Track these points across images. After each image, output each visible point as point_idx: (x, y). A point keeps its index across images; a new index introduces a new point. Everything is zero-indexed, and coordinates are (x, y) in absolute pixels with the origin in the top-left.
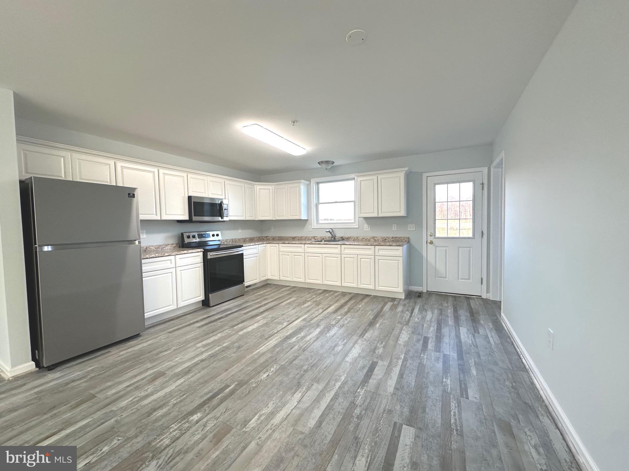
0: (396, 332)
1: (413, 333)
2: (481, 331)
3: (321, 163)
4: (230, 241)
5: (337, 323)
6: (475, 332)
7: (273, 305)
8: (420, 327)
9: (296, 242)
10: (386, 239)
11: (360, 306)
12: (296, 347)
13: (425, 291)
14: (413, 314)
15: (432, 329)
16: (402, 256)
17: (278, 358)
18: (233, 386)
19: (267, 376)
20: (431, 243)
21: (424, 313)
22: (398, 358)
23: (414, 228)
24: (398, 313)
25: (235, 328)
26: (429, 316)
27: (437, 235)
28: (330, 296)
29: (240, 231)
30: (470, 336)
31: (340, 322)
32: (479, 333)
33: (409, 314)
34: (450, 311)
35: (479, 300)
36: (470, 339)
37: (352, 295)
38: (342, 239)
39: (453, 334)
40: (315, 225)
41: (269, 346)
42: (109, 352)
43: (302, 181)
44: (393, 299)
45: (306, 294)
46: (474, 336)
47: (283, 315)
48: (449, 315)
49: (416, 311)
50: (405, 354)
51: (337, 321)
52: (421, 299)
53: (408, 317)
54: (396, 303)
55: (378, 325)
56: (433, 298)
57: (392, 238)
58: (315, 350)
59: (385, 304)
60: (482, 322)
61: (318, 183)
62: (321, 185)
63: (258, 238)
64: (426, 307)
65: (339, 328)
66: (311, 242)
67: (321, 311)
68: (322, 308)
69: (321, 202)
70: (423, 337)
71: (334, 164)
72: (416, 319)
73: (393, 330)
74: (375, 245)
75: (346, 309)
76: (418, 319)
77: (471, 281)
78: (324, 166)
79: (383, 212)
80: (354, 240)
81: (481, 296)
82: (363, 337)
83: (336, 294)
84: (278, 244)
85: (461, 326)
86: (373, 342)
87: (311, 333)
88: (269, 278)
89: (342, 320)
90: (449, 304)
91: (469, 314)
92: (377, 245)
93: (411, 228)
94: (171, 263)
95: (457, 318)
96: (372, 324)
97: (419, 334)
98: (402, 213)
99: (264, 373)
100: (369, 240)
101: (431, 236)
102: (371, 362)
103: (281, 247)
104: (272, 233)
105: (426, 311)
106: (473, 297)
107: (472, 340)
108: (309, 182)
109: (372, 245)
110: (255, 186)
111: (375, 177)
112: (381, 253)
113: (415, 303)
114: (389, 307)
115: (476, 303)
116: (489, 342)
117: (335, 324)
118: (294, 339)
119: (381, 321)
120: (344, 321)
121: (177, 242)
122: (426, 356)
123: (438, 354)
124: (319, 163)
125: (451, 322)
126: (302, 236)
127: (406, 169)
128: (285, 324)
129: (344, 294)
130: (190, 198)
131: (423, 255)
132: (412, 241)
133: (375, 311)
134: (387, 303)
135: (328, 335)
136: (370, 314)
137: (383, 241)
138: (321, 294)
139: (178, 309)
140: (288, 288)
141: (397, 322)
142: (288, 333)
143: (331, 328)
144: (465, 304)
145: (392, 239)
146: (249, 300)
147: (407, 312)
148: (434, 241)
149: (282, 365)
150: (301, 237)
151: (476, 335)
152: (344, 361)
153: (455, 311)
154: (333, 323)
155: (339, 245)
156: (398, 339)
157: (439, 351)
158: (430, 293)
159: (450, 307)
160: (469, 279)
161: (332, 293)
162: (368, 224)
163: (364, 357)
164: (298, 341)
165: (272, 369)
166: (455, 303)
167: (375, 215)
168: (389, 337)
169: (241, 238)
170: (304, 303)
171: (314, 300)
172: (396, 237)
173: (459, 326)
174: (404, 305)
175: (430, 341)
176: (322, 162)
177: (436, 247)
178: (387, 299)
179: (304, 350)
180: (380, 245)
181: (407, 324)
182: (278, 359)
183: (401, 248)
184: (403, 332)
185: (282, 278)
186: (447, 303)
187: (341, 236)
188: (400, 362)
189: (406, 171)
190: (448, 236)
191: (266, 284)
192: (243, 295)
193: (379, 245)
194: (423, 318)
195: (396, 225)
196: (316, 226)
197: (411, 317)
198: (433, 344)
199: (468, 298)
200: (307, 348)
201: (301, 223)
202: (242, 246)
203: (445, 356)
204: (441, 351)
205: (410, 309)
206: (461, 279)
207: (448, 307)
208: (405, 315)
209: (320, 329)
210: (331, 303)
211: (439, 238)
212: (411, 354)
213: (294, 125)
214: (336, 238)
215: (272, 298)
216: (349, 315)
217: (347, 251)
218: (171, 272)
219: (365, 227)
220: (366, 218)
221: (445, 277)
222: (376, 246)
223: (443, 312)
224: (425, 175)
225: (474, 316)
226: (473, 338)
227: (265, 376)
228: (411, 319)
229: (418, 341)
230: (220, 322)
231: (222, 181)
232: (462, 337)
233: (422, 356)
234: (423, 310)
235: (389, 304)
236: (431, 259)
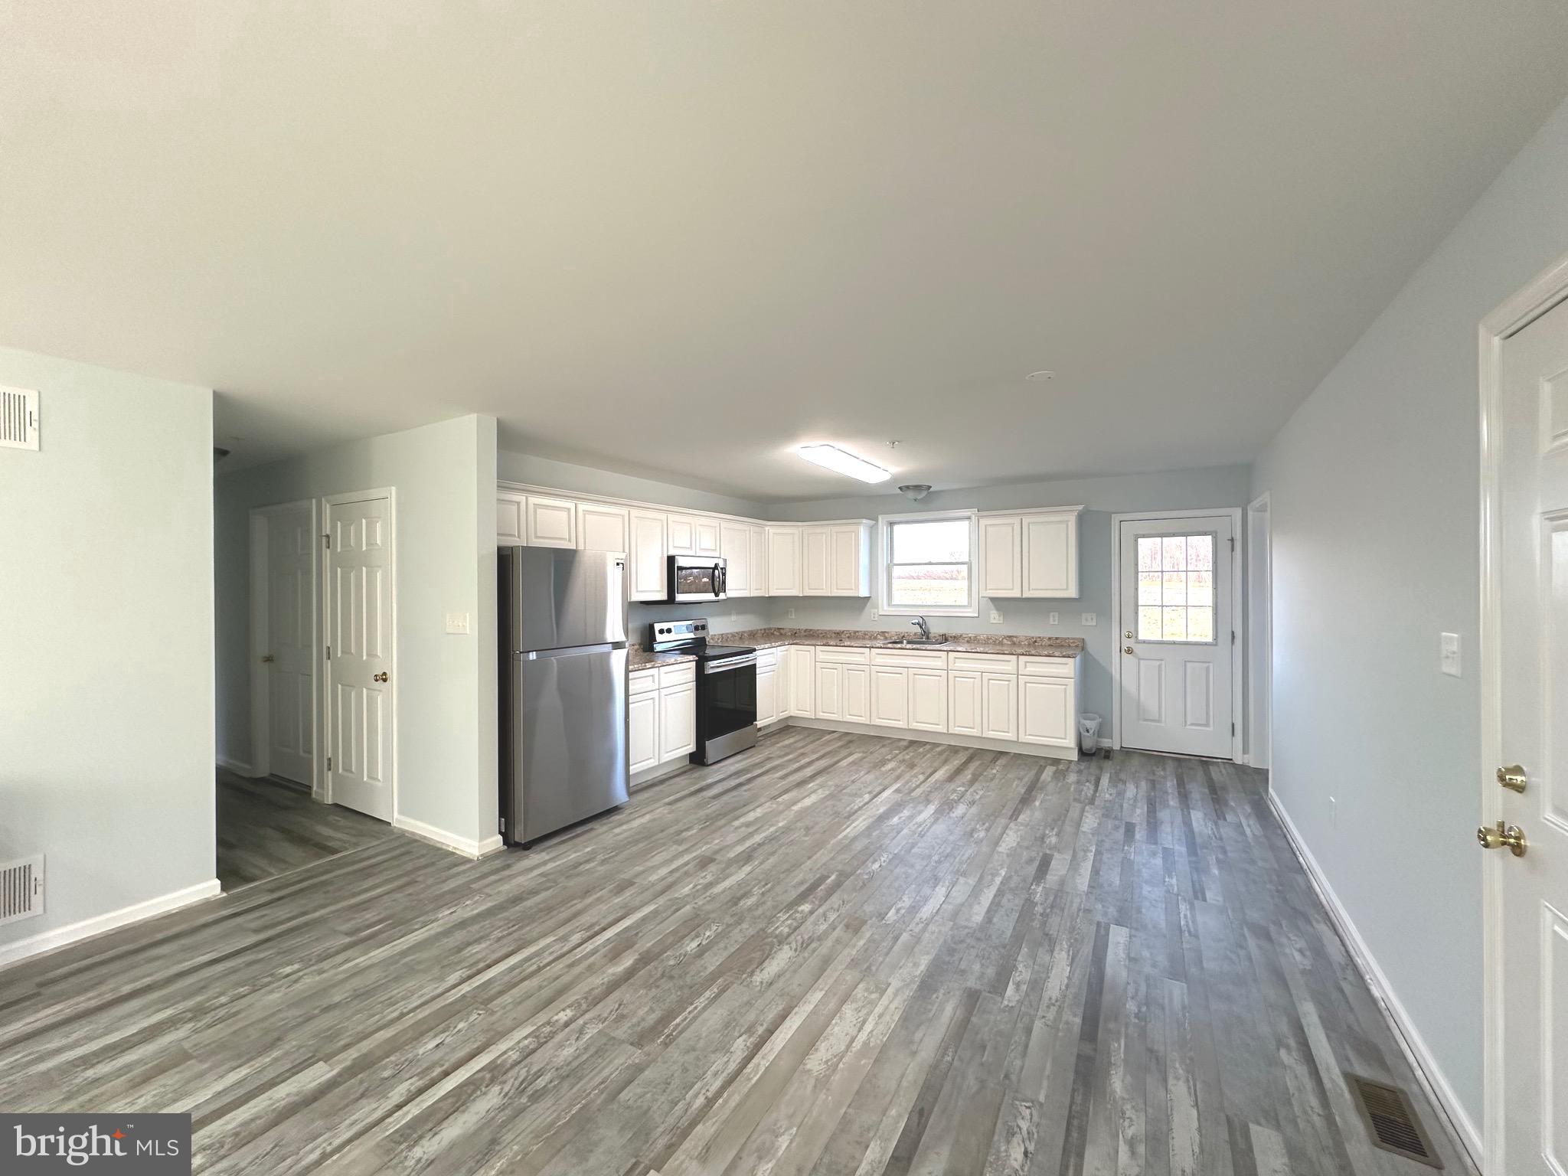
0: (1074, 813)
1: (1106, 816)
2: (1229, 818)
3: (904, 489)
4: (718, 639)
5: (961, 798)
6: (1219, 818)
7: (826, 764)
8: (1117, 807)
9: (852, 644)
10: (1035, 642)
11: (994, 771)
12: (905, 831)
13: (1117, 747)
14: (1100, 788)
15: (1138, 811)
16: (1073, 676)
17: (882, 845)
18: (833, 877)
19: (880, 866)
20: (1130, 651)
21: (1120, 786)
22: (1086, 851)
23: (1095, 620)
24: (1071, 784)
25: (780, 799)
26: (1131, 791)
27: (1141, 637)
28: (929, 751)
29: (734, 618)
30: (1210, 824)
31: (965, 797)
32: (1225, 819)
33: (1092, 787)
34: (1170, 784)
35: (1227, 766)
36: (1210, 828)
37: (971, 751)
38: (945, 639)
39: (1179, 820)
40: (884, 608)
41: (858, 828)
42: (592, 829)
43: (864, 521)
44: (1056, 762)
45: (878, 747)
46: (1216, 824)
47: (853, 782)
48: (1170, 791)
49: (1105, 781)
50: (1097, 845)
51: (959, 795)
52: (1110, 762)
53: (1092, 792)
54: (1061, 767)
55: (1037, 803)
56: (1135, 762)
57: (1050, 638)
59: (1042, 769)
60: (1232, 804)
61: (891, 524)
62: (896, 527)
63: (763, 632)
64: (1123, 776)
65: (967, 805)
66: (884, 644)
67: (921, 778)
68: (923, 773)
69: (895, 562)
70: (1124, 823)
71: (931, 490)
72: (1107, 796)
73: (1068, 811)
74: (1018, 655)
75: (968, 775)
76: (1111, 794)
77: (1211, 729)
78: (911, 495)
79: (1033, 589)
80: (968, 642)
81: (1231, 760)
82: (1016, 819)
83: (939, 749)
84: (815, 645)
85: (1193, 809)
86: (1037, 827)
88: (792, 714)
89: (968, 793)
90: (1168, 773)
91: (1207, 791)
92: (1023, 655)
93: (1089, 620)
94: (654, 682)
95: (1184, 797)
96: (1026, 800)
97: (1116, 818)
98: (1072, 592)
99: (873, 863)
100: (1001, 643)
101: (1129, 637)
102: (1041, 854)
103: (821, 653)
104: (792, 622)
105: (1124, 783)
106: (1215, 760)
107: (1212, 829)
108: (874, 522)
109: (1013, 654)
110: (767, 528)
111: (1016, 521)
112: (1031, 669)
113: (1101, 769)
114: (1051, 774)
115: (1221, 772)
116: (1243, 833)
117: (958, 800)
118: (895, 820)
119: (1040, 797)
120: (972, 795)
121: (640, 641)
122: (1132, 849)
123: (1153, 846)
124: (900, 488)
125: (1173, 802)
126: (858, 630)
127: (1080, 507)
128: (867, 797)
129: (955, 750)
130: (671, 560)
131: (1114, 673)
132: (1091, 647)
133: (1026, 779)
134: (1045, 767)
135: (952, 815)
136: (1017, 786)
137: (1029, 644)
138: (907, 748)
139: (660, 766)
140: (836, 735)
141: (1072, 798)
142: (881, 811)
143: (952, 804)
144: (1200, 774)
145: (1049, 643)
146: (770, 756)
147: (1087, 784)
148: (1136, 648)
149: (895, 854)
150: (855, 632)
151: (1220, 822)
152: (996, 851)
153: (1181, 784)
154: (954, 796)
155: (944, 651)
156: (1078, 825)
157: (1156, 843)
158: (1128, 753)
159: (1169, 778)
160: (1207, 725)
161: (928, 747)
162: (998, 609)
163: (1027, 848)
164: (904, 823)
165: (882, 858)
166: (1180, 770)
167: (1015, 593)
168: (1064, 822)
169: (736, 631)
170: (883, 762)
171: (900, 757)
172: (1057, 639)
173: (1188, 807)
174: (1080, 772)
175: (1137, 829)
176: (908, 487)
177: (1139, 659)
178: (1043, 761)
179: (921, 836)
180: (1029, 655)
181: (1092, 802)
183: (1070, 661)
184: (1086, 814)
185: (821, 715)
186: (1164, 769)
187: (942, 632)
188: (1091, 856)
189: (1080, 511)
190: (1164, 639)
191: (787, 727)
192: (754, 746)
193: (1026, 655)
194: (1121, 794)
195: (1057, 614)
196: (886, 611)
197: (1096, 791)
198: (1144, 833)
199: (1205, 762)
200: (926, 833)
201: (857, 604)
202: (755, 650)
203: (1165, 850)
204: (1159, 842)
205: (1093, 778)
206: (1192, 724)
207: (1165, 777)
208: (1085, 788)
209: (934, 807)
210: (936, 764)
211: (1144, 642)
212: (1107, 845)
213: (893, 447)
214: (931, 635)
215: (813, 752)
216: (977, 785)
217: (960, 664)
218: (653, 698)
219: (992, 616)
220: (994, 600)
221: (1159, 721)
222: (1020, 657)
223: (1158, 786)
224: (1115, 519)
225: (1216, 794)
226: (1214, 827)
227: (876, 865)
228: (1098, 795)
229: (1117, 828)
230: (745, 791)
231: (715, 523)
232: (1195, 824)
233: (1126, 848)
234: (1116, 780)
235: (1049, 771)
236: (1129, 683)
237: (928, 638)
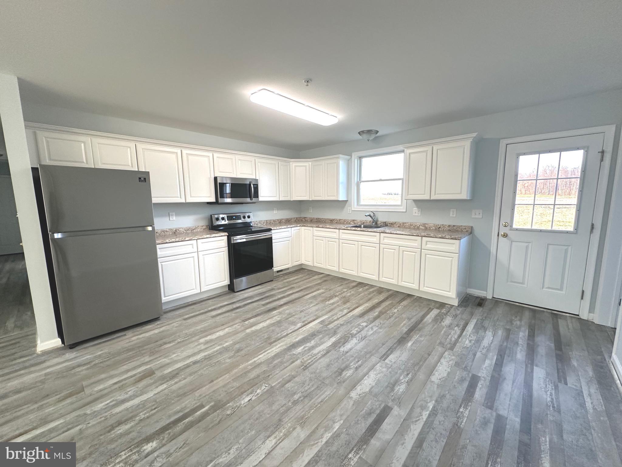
0: (432, 360)
1: (457, 364)
2: (571, 380)
3: (361, 133)
4: (264, 223)
5: (359, 332)
6: (560, 381)
7: (298, 296)
8: (471, 356)
9: (331, 227)
10: (440, 228)
11: (396, 310)
12: (298, 362)
13: (490, 297)
14: (464, 334)
15: (487, 362)
16: (457, 252)
17: (271, 374)
18: (207, 408)
19: (249, 400)
20: (505, 236)
21: (481, 333)
22: (423, 408)
23: (481, 214)
24: (444, 328)
25: (246, 322)
26: (488, 338)
27: (515, 226)
28: (363, 291)
29: (275, 212)
30: (550, 387)
31: (362, 332)
32: (566, 384)
33: (458, 332)
34: (522, 335)
35: (574, 320)
36: (549, 393)
37: (390, 293)
38: (385, 225)
39: (521, 378)
40: (354, 207)
41: (270, 354)
42: (125, 335)
43: (341, 156)
44: (442, 305)
45: (337, 286)
46: (556, 387)
47: (301, 312)
48: (520, 342)
49: (470, 327)
50: (436, 401)
51: (359, 330)
52: (481, 309)
53: (456, 337)
54: (444, 311)
55: (410, 344)
56: (500, 310)
57: (449, 226)
58: (318, 371)
59: (430, 310)
60: (575, 364)
61: (360, 158)
62: (364, 160)
63: (295, 219)
64: (486, 323)
65: (359, 340)
66: (346, 227)
67: (345, 311)
68: (348, 308)
69: (362, 180)
70: (470, 375)
71: (378, 134)
72: (467, 342)
73: (429, 355)
74: (422, 236)
75: (376, 312)
76: (470, 341)
77: (563, 292)
78: (365, 136)
79: (437, 194)
80: (399, 227)
81: (578, 315)
82: (384, 360)
83: (371, 290)
84: (313, 227)
85: (537, 366)
86: (396, 371)
87: (322, 343)
88: (303, 263)
89: (366, 329)
90: (523, 323)
91: (553, 345)
92: (425, 236)
93: (477, 214)
94: (193, 248)
95: (531, 350)
96: (402, 340)
97: (465, 369)
98: (464, 195)
99: (248, 395)
100: (418, 228)
101: (505, 226)
102: (383, 405)
103: (315, 231)
104: (311, 214)
105: (485, 329)
106: (564, 314)
107: (551, 395)
108: (350, 157)
109: (419, 236)
110: (291, 163)
111: (429, 148)
112: (429, 246)
113: (472, 314)
114: (433, 316)
115: (568, 326)
116: (583, 405)
117: (356, 334)
118: (300, 349)
119: (415, 337)
120: (368, 331)
121: (207, 224)
122: (467, 412)
123: (488, 411)
124: (359, 133)
125: (520, 355)
126: (341, 219)
127: (474, 135)
128: (299, 325)
129: (381, 290)
130: (216, 179)
131: (491, 251)
132: (477, 231)
134: (433, 309)
135: (342, 349)
136: (405, 324)
137: (436, 229)
138: (354, 287)
139: (201, 293)
140: (321, 276)
141: (438, 342)
142: (297, 340)
143: (349, 338)
144: (549, 327)
145: (449, 228)
146: (275, 288)
147: (456, 328)
148: (510, 233)
149: (272, 387)
150: (340, 220)
151: (561, 386)
152: (348, 395)
153: (532, 336)
154: (354, 332)
155: (378, 232)
156: (431, 372)
157: (491, 407)
158: (497, 302)
159: (523, 329)
160: (561, 289)
161: (367, 287)
162: (418, 207)
163: (376, 395)
164: (303, 353)
165: (258, 391)
166: (533, 322)
167: (426, 197)
168: (420, 368)
169: (278, 218)
170: (331, 298)
171: (343, 295)
172: (454, 226)
173: (532, 364)
174: (456, 316)
175: (479, 385)
176: (363, 132)
177: (512, 242)
178: (433, 304)
179: (306, 368)
180: (429, 237)
181: (452, 348)
182: (271, 376)
183: (457, 242)
184: (442, 360)
185: (316, 264)
186: (520, 320)
187: (384, 220)
188: (425, 415)
189: (475, 137)
190: (533, 228)
191: (300, 270)
192: (273, 280)
193: (427, 237)
194: (479, 341)
195: (455, 210)
196: (356, 208)
197: (460, 336)
198: (485, 390)
199: (555, 315)
200: (310, 366)
201: (341, 204)
202: (271, 230)
203: (500, 419)
204: (495, 407)
205: (462, 323)
206: (549, 288)
207: (519, 327)
208: (452, 333)
209: (335, 339)
210: (361, 302)
211: (517, 230)
212: (445, 404)
213: (307, 85)
214: (379, 222)
215: (299, 287)
216: (377, 322)
217: (386, 241)
218: (193, 257)
219: (414, 211)
220: (416, 201)
221: (522, 283)
222: (423, 238)
223: (511, 336)
224: (503, 143)
225: (561, 350)
226: (553, 392)
227: (247, 399)
228: (460, 340)
229: (462, 380)
230: (235, 313)
231: (253, 159)
232: (535, 386)
233: (461, 410)
234: (480, 327)
235: (435, 312)
236: (503, 257)
237: (376, 223)
